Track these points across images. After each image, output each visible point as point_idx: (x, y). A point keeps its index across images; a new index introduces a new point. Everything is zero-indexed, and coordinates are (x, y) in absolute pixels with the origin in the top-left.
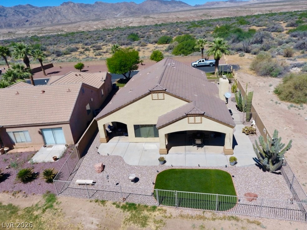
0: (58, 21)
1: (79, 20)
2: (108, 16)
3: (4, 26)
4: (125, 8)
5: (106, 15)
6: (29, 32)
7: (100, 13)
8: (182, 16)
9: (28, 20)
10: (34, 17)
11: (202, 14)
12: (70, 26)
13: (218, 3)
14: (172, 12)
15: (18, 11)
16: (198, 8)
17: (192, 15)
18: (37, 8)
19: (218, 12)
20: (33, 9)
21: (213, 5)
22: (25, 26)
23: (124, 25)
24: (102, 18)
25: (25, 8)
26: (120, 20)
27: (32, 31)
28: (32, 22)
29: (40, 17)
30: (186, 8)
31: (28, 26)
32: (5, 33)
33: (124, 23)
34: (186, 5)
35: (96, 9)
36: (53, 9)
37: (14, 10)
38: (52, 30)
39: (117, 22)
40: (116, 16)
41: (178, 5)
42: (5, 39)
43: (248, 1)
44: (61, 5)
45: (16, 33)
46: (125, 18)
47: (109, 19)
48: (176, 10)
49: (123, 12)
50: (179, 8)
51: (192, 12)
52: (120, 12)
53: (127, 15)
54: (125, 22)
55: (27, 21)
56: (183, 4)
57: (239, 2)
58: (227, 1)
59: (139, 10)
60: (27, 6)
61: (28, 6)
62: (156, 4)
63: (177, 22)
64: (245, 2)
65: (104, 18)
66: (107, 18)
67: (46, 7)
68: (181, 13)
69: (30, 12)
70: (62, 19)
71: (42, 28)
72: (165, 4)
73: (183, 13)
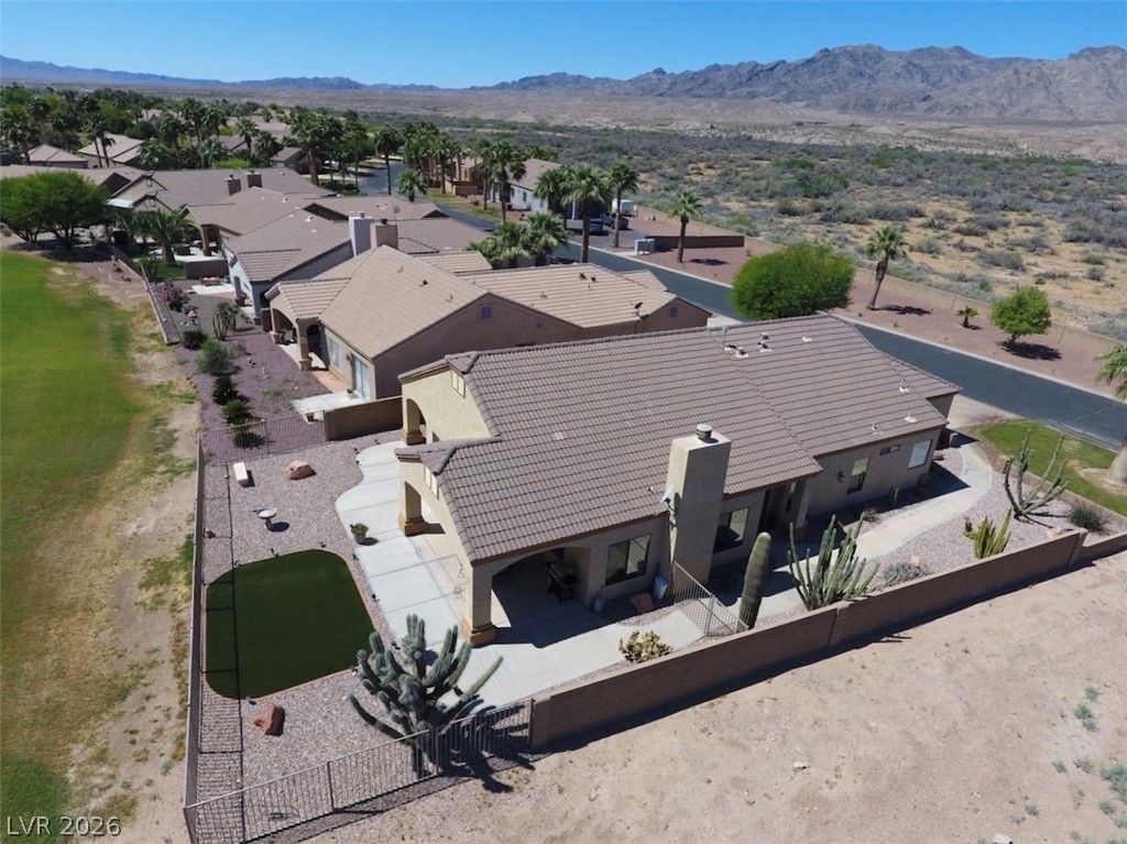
0: (1028, 111)
1: (1107, 117)
6: (905, 134)
9: (929, 96)
10: (954, 90)
12: (1053, 132)
15: (915, 66)
18: (978, 60)
20: (967, 62)
22: (911, 113)
25: (941, 59)
27: (914, 133)
28: (937, 103)
29: (974, 91)
31: (921, 113)
32: (841, 124)
36: (1031, 69)
37: (905, 62)
38: (978, 138)
42: (825, 142)
44: (1072, 56)
45: (869, 130)
55: (926, 99)
60: (952, 52)
61: (955, 53)
67: (1009, 61)
69: (950, 73)
70: (1043, 107)
71: (953, 128)
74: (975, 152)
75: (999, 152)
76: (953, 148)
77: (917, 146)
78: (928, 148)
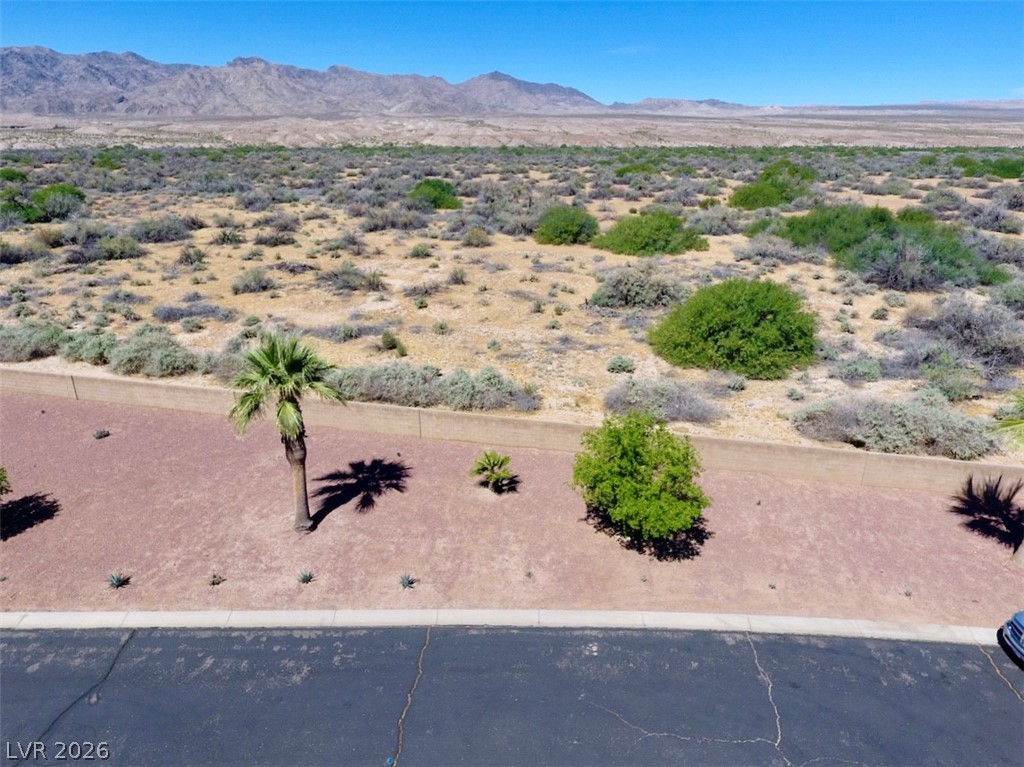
0: (215, 109)
1: (276, 112)
2: (362, 109)
3: (49, 108)
4: (416, 92)
5: (357, 107)
6: (117, 134)
7: (341, 98)
8: (580, 132)
9: (123, 98)
10: (144, 91)
11: (635, 130)
12: (245, 125)
13: (676, 105)
14: (547, 116)
15: (97, 69)
16: (619, 111)
17: (606, 131)
18: (155, 66)
19: (678, 128)
20: (145, 67)
21: (662, 108)
22: (113, 114)
23: (408, 138)
24: (344, 114)
25: (120, 63)
26: (396, 123)
27: (125, 132)
28: (134, 104)
29: (162, 92)
30: (586, 110)
31: (123, 114)
32: (42, 127)
33: (408, 134)
34: (587, 100)
35: (330, 86)
36: (203, 74)
37: (85, 65)
38: (187, 134)
39: (389, 129)
40: (386, 112)
41: (564, 97)
42: (31, 146)
43: (758, 108)
44: (230, 65)
45: (77, 131)
46: (411, 120)
47: (364, 116)
48: (559, 111)
49: (408, 101)
50: (569, 106)
51: (606, 121)
52: (400, 102)
53: (420, 112)
54: (411, 131)
55: (122, 100)
56: (581, 98)
57: (732, 108)
58: (701, 102)
59: (454, 101)
60: (127, 56)
61: (130, 58)
62: (503, 90)
63: (564, 146)
64: (748, 108)
65: (351, 114)
66: (360, 114)
67: (182, 67)
68: (573, 121)
69: (134, 76)
70: (226, 106)
71: (159, 126)
72: (531, 93)
73: (580, 121)
74: (192, 145)
75: (212, 145)
76: (170, 144)
77: (135, 144)
78: (147, 146)
